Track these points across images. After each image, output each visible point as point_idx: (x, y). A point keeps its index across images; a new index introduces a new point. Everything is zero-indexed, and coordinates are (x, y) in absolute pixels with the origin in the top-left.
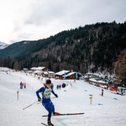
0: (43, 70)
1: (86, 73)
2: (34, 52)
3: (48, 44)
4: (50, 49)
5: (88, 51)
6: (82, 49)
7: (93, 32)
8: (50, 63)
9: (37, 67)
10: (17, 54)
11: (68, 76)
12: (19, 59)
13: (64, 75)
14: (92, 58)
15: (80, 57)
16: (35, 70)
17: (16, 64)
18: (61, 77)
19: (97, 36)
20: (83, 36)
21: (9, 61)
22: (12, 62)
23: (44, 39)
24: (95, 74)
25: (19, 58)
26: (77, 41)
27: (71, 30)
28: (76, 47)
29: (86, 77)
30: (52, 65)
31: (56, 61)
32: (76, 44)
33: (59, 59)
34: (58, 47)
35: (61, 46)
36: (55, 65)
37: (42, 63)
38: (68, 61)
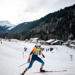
1: (66, 41)
2: (31, 28)
3: (40, 23)
4: (41, 26)
5: (68, 26)
6: (63, 24)
7: (71, 12)
8: (42, 35)
9: (34, 38)
10: (21, 31)
11: (54, 43)
12: (23, 34)
13: (51, 42)
14: (70, 30)
15: (62, 30)
16: (33, 40)
17: (21, 37)
18: (49, 44)
19: (74, 14)
20: (63, 15)
21: (17, 35)
22: (19, 35)
23: (37, 20)
24: (73, 41)
26: (59, 19)
27: (55, 12)
28: (58, 23)
29: (67, 43)
30: (43, 37)
31: (45, 34)
32: (59, 22)
33: (48, 32)
34: (47, 25)
35: (49, 24)
36: (45, 36)
37: (37, 35)
38: (54, 33)
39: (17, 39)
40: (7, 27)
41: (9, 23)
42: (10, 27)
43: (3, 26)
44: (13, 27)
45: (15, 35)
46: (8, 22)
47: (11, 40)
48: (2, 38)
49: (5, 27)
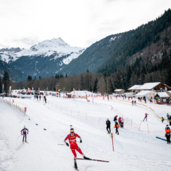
0: (156, 89)
3: (162, 30)
4: (166, 40)
9: (142, 84)
12: (105, 72)
16: (139, 91)
17: (102, 83)
21: (89, 78)
22: (94, 79)
25: (104, 70)
37: (152, 73)
39: (91, 90)
40: (60, 56)
41: (65, 45)
42: (68, 55)
43: (49, 54)
44: (75, 56)
45: (82, 78)
46: (61, 43)
47: (72, 93)
48: (49, 90)
49: (56, 58)
